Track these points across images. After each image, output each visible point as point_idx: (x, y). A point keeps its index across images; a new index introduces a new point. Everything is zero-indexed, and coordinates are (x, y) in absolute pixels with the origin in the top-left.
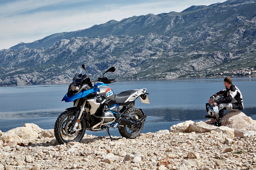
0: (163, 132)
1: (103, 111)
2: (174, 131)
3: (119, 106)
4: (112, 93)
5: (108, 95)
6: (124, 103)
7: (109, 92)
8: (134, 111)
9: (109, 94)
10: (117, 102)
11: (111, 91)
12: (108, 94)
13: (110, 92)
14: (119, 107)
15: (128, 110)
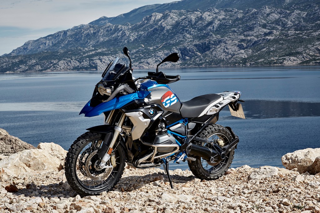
0: (267, 172)
1: (157, 134)
2: (287, 164)
3: (189, 122)
4: (174, 101)
5: (166, 104)
6: (197, 118)
7: (168, 98)
8: (216, 132)
9: (169, 101)
10: (184, 115)
11: (173, 97)
12: (167, 102)
13: (170, 99)
14: (187, 125)
15: (206, 130)
